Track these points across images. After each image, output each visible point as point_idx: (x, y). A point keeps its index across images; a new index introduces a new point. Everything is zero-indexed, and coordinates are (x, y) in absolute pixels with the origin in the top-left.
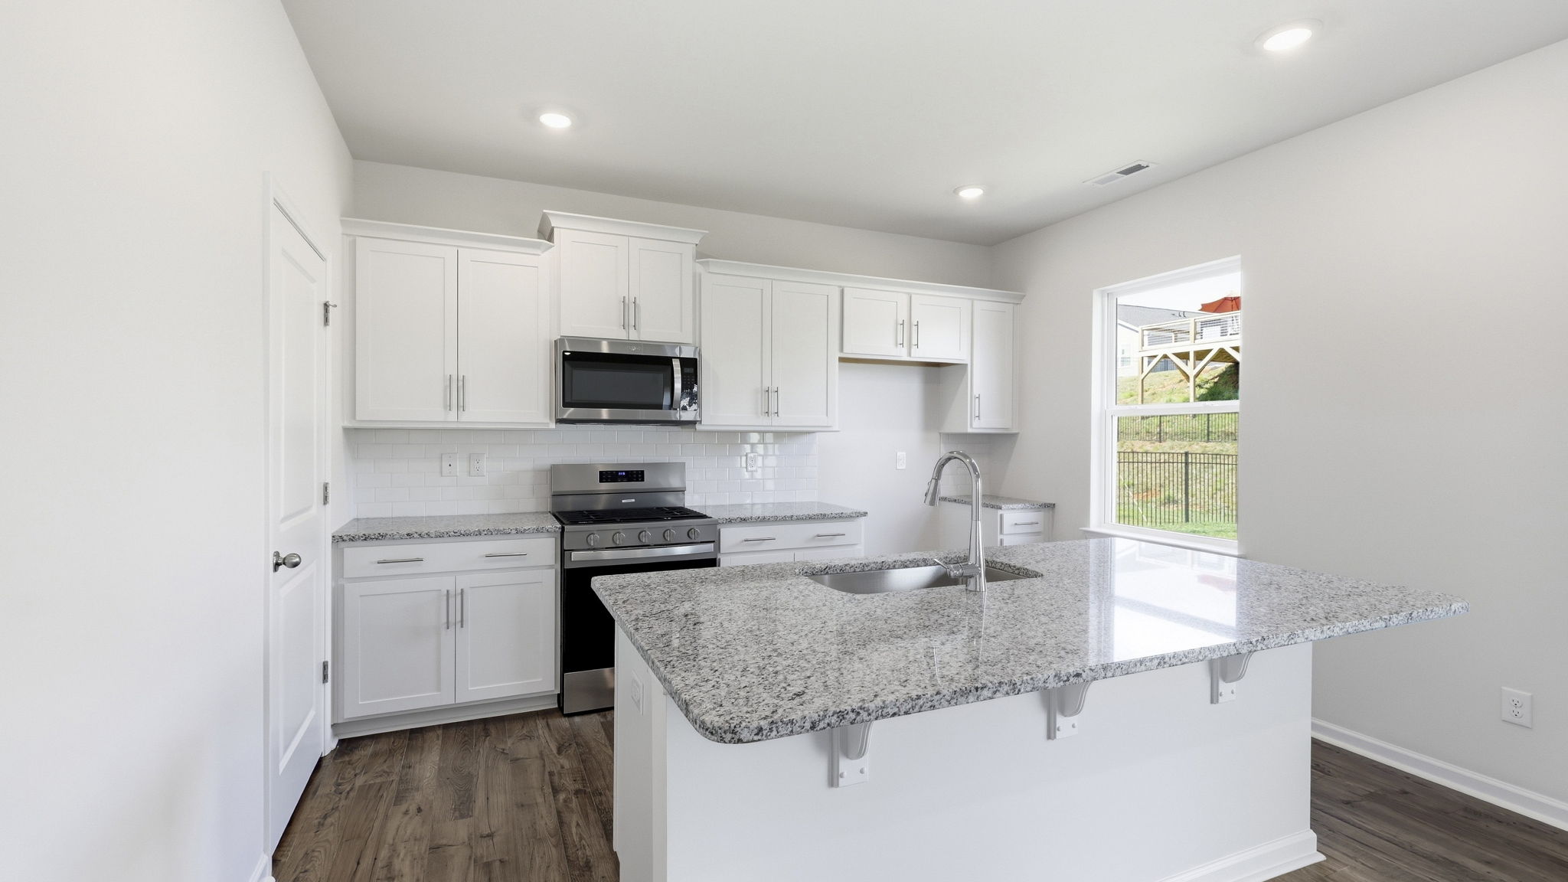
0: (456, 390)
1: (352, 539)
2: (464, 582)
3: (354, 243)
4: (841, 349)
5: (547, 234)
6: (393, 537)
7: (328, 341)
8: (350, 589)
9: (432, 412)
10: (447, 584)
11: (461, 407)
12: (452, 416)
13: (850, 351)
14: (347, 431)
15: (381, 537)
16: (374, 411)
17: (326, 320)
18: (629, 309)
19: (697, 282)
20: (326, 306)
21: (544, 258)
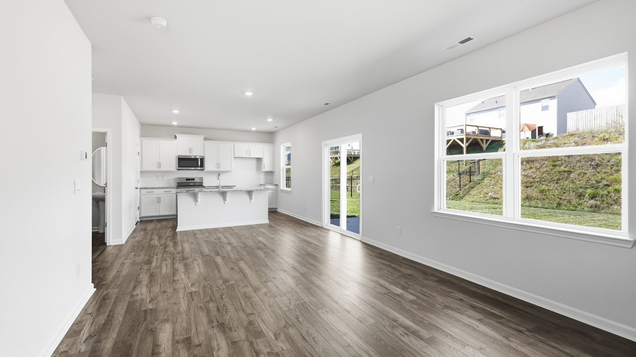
0: (159, 165)
1: (142, 188)
2: (160, 196)
3: (142, 141)
4: (234, 156)
5: (176, 137)
6: (149, 188)
7: (139, 158)
8: (143, 197)
9: (155, 169)
10: (158, 196)
11: (160, 167)
12: (158, 169)
13: (235, 156)
14: (141, 172)
15: (147, 188)
16: (145, 169)
17: (139, 155)
18: (190, 150)
19: (204, 144)
20: (139, 153)
21: (175, 141)
